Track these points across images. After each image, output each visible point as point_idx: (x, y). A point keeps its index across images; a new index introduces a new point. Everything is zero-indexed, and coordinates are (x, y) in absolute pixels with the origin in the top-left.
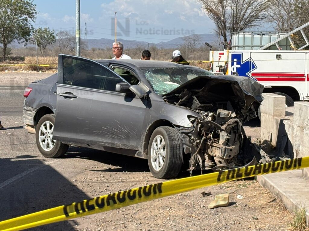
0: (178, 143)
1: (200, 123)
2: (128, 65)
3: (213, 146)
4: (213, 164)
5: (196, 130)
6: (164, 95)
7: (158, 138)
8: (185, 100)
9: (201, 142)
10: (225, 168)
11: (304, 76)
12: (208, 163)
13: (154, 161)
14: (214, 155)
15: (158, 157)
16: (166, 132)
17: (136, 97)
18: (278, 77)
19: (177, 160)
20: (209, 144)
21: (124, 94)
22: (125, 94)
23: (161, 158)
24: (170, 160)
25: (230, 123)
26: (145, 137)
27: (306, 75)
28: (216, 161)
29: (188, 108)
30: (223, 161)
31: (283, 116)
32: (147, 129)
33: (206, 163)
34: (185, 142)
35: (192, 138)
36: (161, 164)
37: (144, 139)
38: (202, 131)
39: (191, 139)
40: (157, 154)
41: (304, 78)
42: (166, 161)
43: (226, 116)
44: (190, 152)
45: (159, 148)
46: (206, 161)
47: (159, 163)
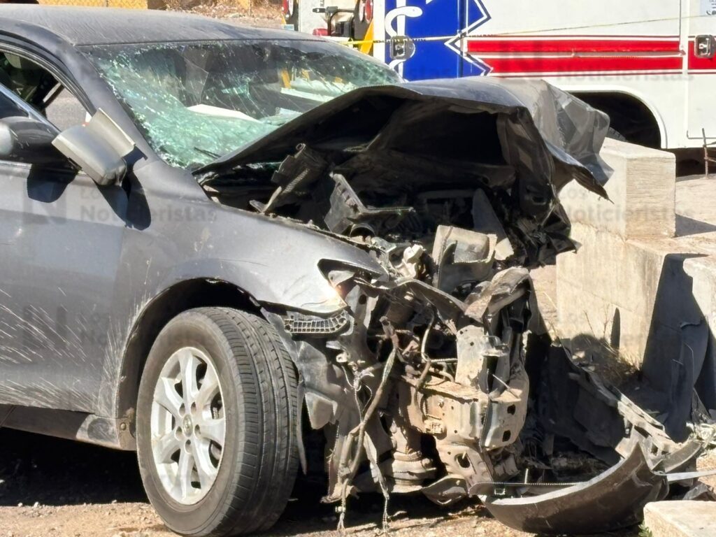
0: (281, 384)
1: (374, 292)
2: (23, 34)
3: (434, 392)
4: (427, 466)
5: (359, 323)
6: (205, 170)
7: (187, 358)
8: (297, 188)
9: (384, 378)
10: (504, 493)
11: (677, 51)
12: (407, 464)
13: (166, 462)
14: (438, 431)
15: (188, 442)
16: (225, 333)
17: (77, 178)
18: (572, 55)
19: (279, 455)
20: (415, 382)
21: (24, 168)
22: (30, 166)
23: (202, 451)
24: (246, 460)
25: (499, 291)
26: (122, 354)
27: (684, 46)
28: (444, 457)
29: (310, 224)
30: (474, 456)
31: (666, 237)
32: (135, 319)
33: (397, 466)
34: (312, 376)
35: (342, 358)
36: (205, 475)
37: (120, 365)
38: (385, 328)
39: (339, 365)
40: (184, 430)
41: (679, 55)
42: (228, 463)
43: (478, 256)
44: (333, 423)
45: (194, 405)
46: (396, 454)
47: (195, 469)
